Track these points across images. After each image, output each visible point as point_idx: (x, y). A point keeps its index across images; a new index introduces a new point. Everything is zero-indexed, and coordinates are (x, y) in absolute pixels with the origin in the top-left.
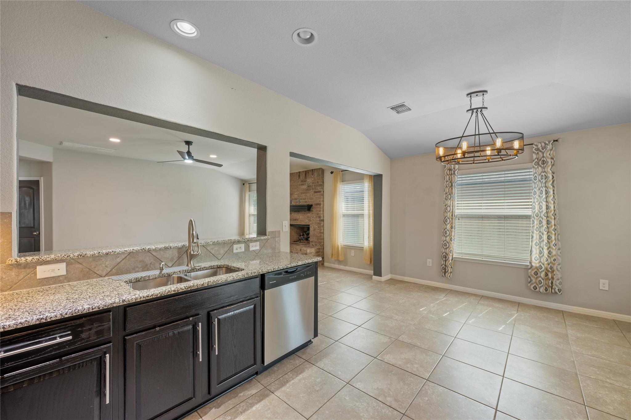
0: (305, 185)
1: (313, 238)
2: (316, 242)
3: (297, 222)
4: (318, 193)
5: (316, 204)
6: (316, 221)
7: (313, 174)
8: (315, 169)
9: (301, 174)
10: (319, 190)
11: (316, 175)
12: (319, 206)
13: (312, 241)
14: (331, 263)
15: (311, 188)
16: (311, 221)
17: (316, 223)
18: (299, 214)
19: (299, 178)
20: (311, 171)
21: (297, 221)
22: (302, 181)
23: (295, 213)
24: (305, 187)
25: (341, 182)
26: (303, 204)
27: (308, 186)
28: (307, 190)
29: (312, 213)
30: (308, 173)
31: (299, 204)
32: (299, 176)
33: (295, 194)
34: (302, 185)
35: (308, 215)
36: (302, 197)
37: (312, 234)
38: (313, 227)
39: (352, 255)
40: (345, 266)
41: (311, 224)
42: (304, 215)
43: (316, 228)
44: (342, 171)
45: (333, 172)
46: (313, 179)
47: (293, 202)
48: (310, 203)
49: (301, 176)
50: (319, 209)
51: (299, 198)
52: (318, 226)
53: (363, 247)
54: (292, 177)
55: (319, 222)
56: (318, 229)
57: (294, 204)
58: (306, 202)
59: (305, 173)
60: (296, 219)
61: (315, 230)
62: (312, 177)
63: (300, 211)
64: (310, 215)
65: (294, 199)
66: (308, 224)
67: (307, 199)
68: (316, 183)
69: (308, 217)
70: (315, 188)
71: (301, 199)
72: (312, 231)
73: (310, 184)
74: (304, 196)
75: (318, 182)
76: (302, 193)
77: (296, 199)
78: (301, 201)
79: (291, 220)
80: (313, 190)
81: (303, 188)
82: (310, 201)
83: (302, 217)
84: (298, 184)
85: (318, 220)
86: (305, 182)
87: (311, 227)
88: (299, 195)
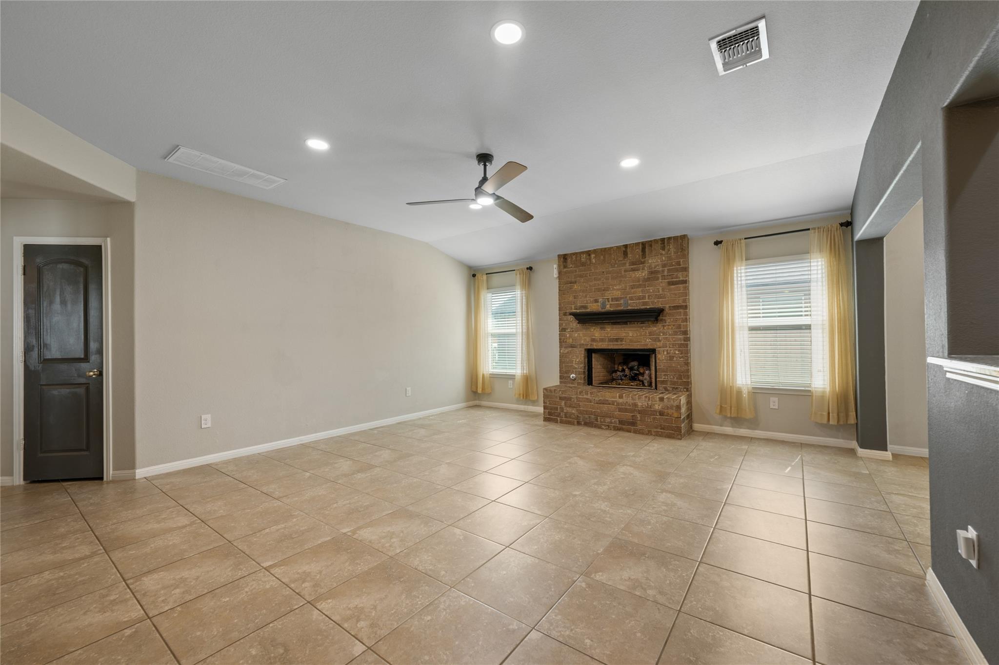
0: (643, 269)
1: (665, 375)
2: (674, 383)
3: (622, 344)
4: (677, 284)
5: (673, 307)
6: (674, 341)
7: (663, 248)
8: (669, 238)
9: (629, 250)
10: (681, 279)
11: (672, 250)
12: (682, 311)
13: (663, 382)
14: (711, 425)
15: (660, 276)
16: (660, 341)
17: (675, 345)
18: (626, 329)
19: (624, 258)
20: (660, 242)
21: (621, 341)
22: (633, 263)
23: (615, 326)
24: (643, 274)
25: (744, 261)
26: (638, 308)
27: (652, 273)
28: (648, 279)
29: (664, 326)
30: (651, 246)
31: (625, 309)
32: (625, 254)
33: (614, 289)
34: (633, 270)
35: (651, 329)
36: (633, 294)
37: (662, 367)
38: (665, 353)
39: (772, 407)
40: (755, 429)
41: (660, 348)
42: (639, 329)
43: (675, 353)
44: (745, 239)
45: (721, 242)
46: (664, 258)
47: (608, 306)
48: (657, 307)
49: (629, 253)
50: (682, 317)
51: (626, 297)
52: (679, 351)
53: (810, 391)
54: (604, 257)
55: (683, 342)
56: (682, 357)
57: (612, 310)
58: (645, 303)
59: (641, 248)
60: (616, 339)
61: (671, 358)
62: (661, 254)
63: (628, 323)
64: (655, 329)
65: (612, 298)
66: (651, 347)
67: (647, 298)
68: (673, 266)
69: (650, 333)
70: (670, 275)
71: (631, 299)
72: (663, 360)
73: (655, 267)
74: (639, 292)
75: (678, 263)
76: (632, 287)
77: (617, 299)
78: (632, 302)
79: (602, 340)
80: (665, 279)
81: (637, 276)
82: (658, 301)
83: (635, 334)
84: (623, 268)
85: (680, 339)
86: (641, 264)
87: (659, 353)
88: (626, 291)
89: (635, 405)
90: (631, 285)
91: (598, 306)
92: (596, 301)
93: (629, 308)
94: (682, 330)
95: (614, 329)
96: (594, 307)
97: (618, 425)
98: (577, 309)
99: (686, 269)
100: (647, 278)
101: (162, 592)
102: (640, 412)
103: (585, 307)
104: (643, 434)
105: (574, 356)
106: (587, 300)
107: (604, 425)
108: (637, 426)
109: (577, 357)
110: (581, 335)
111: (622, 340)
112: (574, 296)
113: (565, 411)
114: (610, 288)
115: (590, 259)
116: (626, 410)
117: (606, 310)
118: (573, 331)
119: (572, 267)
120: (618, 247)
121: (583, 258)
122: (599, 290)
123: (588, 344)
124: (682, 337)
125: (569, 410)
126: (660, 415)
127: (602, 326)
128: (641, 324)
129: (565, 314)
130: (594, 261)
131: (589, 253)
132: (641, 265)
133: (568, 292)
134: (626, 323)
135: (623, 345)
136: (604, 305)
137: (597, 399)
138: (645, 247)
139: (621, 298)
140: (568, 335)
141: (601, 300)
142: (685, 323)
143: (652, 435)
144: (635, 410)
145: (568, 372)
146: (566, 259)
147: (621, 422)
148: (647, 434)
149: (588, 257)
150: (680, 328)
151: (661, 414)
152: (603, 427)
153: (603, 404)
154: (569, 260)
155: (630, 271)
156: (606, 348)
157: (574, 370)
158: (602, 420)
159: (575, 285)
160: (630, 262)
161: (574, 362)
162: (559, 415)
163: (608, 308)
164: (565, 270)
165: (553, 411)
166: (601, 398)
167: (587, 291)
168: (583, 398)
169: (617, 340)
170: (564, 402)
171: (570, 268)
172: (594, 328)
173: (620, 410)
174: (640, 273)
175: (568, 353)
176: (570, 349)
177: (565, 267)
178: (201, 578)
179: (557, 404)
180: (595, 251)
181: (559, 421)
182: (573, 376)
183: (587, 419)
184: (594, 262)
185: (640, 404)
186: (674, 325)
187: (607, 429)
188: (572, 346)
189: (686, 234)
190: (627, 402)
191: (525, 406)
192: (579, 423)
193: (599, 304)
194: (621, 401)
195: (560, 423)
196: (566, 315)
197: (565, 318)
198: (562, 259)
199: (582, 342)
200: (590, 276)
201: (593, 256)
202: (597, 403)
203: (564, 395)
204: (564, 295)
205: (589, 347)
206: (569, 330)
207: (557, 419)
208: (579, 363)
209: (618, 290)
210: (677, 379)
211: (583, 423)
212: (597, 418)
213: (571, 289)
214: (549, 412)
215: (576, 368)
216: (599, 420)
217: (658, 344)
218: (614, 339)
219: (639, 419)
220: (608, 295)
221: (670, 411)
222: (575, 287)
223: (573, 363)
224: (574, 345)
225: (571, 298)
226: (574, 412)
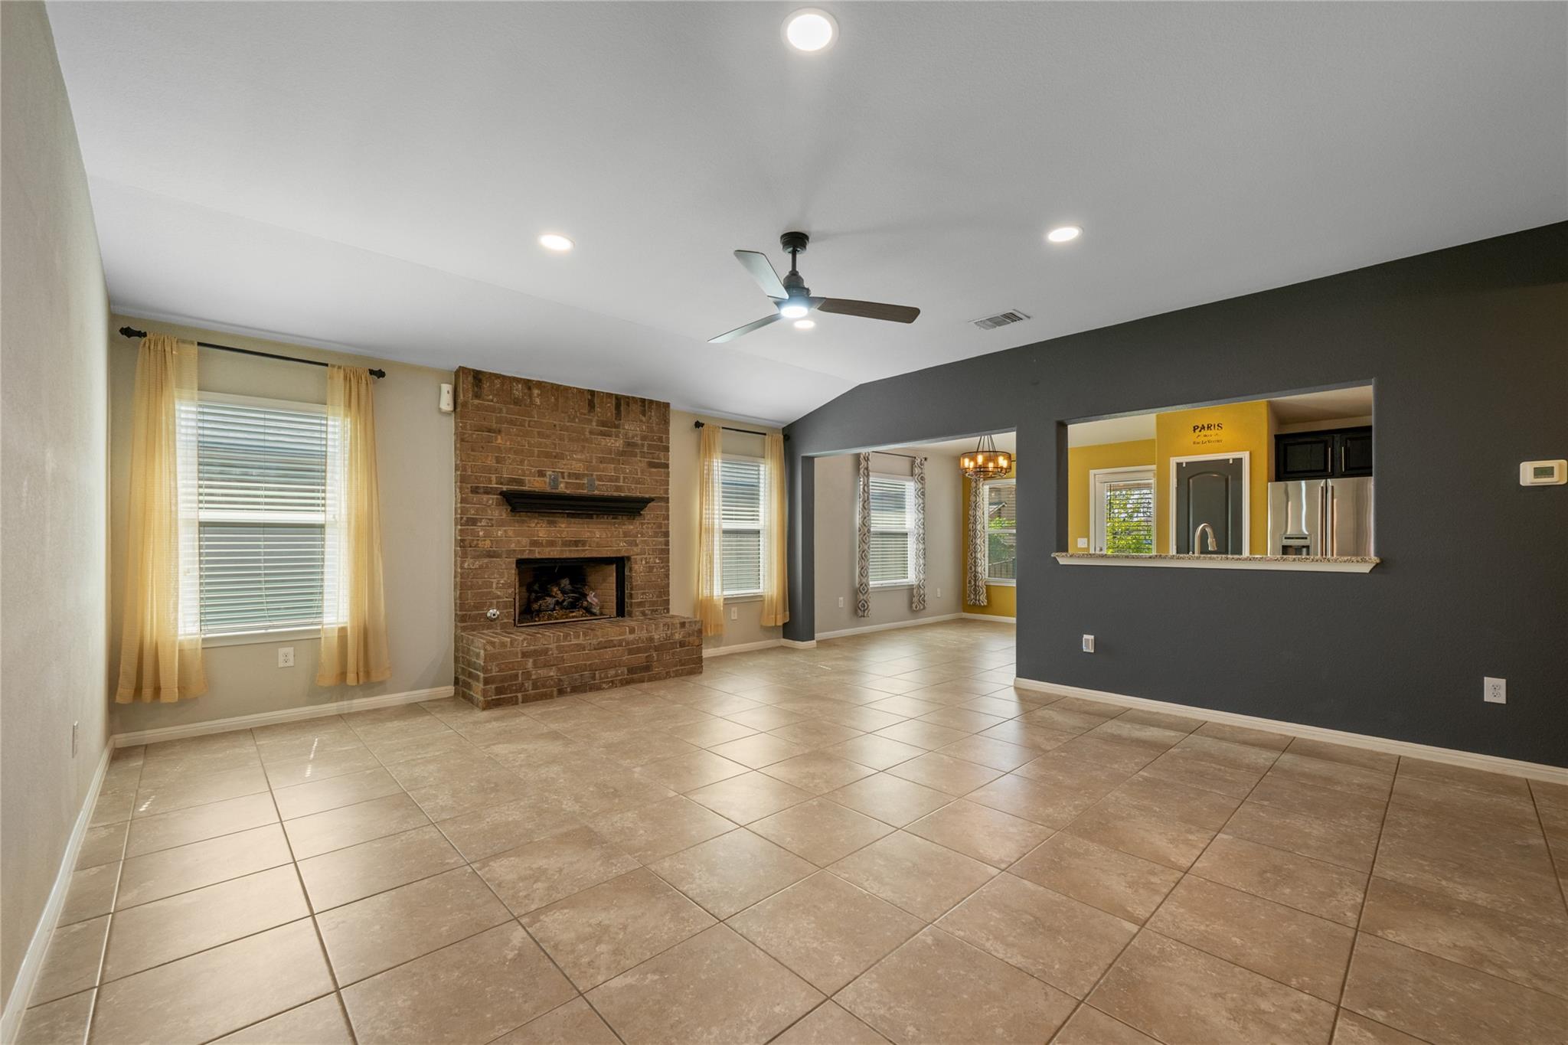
0: (617, 436)
1: (643, 594)
2: (653, 603)
4: (657, 467)
5: (653, 497)
6: (653, 545)
7: (644, 413)
8: (651, 402)
10: (663, 461)
11: (653, 419)
12: (663, 504)
13: (641, 604)
15: (638, 451)
16: (637, 545)
17: (654, 550)
18: (591, 526)
19: (590, 411)
20: (640, 404)
22: (603, 424)
23: (573, 520)
25: (720, 454)
26: (609, 494)
27: (629, 444)
28: (623, 453)
29: (642, 524)
30: (628, 405)
31: (590, 493)
32: (591, 405)
33: (574, 459)
34: (603, 434)
35: (626, 527)
36: (603, 472)
37: (639, 583)
38: (644, 562)
39: (733, 618)
40: (718, 647)
41: (637, 555)
42: (609, 527)
43: (655, 563)
44: (723, 428)
45: (702, 425)
46: (644, 427)
47: (562, 485)
48: (634, 495)
49: (597, 405)
50: (663, 513)
51: (592, 475)
52: (660, 558)
53: (761, 596)
54: (557, 399)
55: (664, 547)
56: (663, 567)
57: (568, 492)
58: (619, 489)
59: (614, 403)
60: (575, 541)
61: (651, 569)
62: (641, 421)
63: (595, 516)
64: (632, 527)
65: (569, 473)
66: (626, 555)
67: (621, 481)
68: (654, 441)
69: (626, 534)
70: (651, 453)
71: (600, 478)
72: (641, 572)
73: (633, 437)
74: (610, 470)
75: (660, 439)
76: (602, 461)
77: (577, 476)
78: (601, 483)
79: (552, 544)
80: (645, 458)
81: (609, 444)
82: (636, 487)
83: (605, 534)
84: (587, 427)
85: (661, 542)
86: (615, 428)
87: (636, 563)
88: (592, 464)
89: (651, 639)
90: (600, 457)
91: (545, 482)
92: (541, 474)
93: (596, 492)
94: (663, 530)
95: (572, 525)
96: (535, 484)
97: (626, 676)
98: (501, 484)
99: (667, 449)
100: (623, 451)
101: (1284, 1026)
102: (656, 649)
103: (521, 482)
104: (660, 679)
105: (493, 574)
106: (523, 470)
107: (604, 682)
108: (652, 671)
109: (502, 575)
110: (510, 533)
111: (584, 543)
112: (497, 457)
113: (534, 677)
114: (567, 456)
115: (530, 396)
116: (639, 650)
117: (557, 491)
118: (492, 526)
119: (492, 401)
120: (581, 391)
121: (516, 390)
122: (548, 455)
123: (524, 551)
124: (662, 539)
125: (543, 672)
126: (681, 646)
127: (551, 519)
128: (613, 518)
129: (475, 490)
130: (538, 401)
131: (528, 384)
132: (614, 430)
133: (482, 447)
134: (590, 517)
135: (587, 552)
136: (555, 482)
137: (594, 642)
138: (620, 403)
139: (584, 475)
140: (481, 533)
141: (550, 473)
142: (666, 522)
143: (670, 677)
144: (650, 647)
145: (481, 606)
146: (480, 381)
147: (631, 671)
148: (665, 678)
149: (526, 391)
150: (661, 528)
151: (682, 644)
152: (604, 686)
153: (606, 648)
154: (486, 385)
155: (598, 435)
156: (558, 557)
157: (495, 601)
158: (603, 676)
159: (499, 437)
160: (598, 420)
161: (494, 586)
162: (521, 688)
163: (562, 488)
164: (476, 402)
165: (506, 685)
166: (601, 639)
167: (523, 451)
168: (569, 646)
169: (576, 543)
170: (531, 660)
171: (488, 401)
172: (536, 521)
173: (631, 652)
174: (613, 441)
175: (481, 567)
176: (486, 560)
177: (477, 396)
178: (1216, 990)
179: (516, 668)
180: (540, 385)
181: (520, 700)
182: (492, 612)
183: (576, 680)
184: (539, 403)
185: (656, 637)
186: (654, 523)
187: (609, 688)
188: (491, 555)
189: (669, 402)
190: (640, 638)
191: (341, 703)
192: (561, 692)
193: (548, 480)
194: (631, 637)
195: (523, 702)
196: (477, 493)
197: (475, 498)
198: (470, 379)
199: (513, 546)
200: (529, 426)
201: (536, 392)
202: (595, 649)
203: (532, 647)
204: (473, 450)
205: (525, 556)
206: (483, 524)
207: (517, 697)
208: (506, 586)
209: (580, 460)
210: (657, 597)
211: (569, 690)
212: (595, 674)
213: (489, 442)
214: (496, 688)
215: (498, 597)
216: (597, 676)
217: (635, 549)
218: (571, 541)
219: (655, 658)
220: (563, 466)
221: (691, 639)
222: (499, 441)
223: (491, 587)
224: (494, 551)
225: (491, 461)
226: (552, 674)
